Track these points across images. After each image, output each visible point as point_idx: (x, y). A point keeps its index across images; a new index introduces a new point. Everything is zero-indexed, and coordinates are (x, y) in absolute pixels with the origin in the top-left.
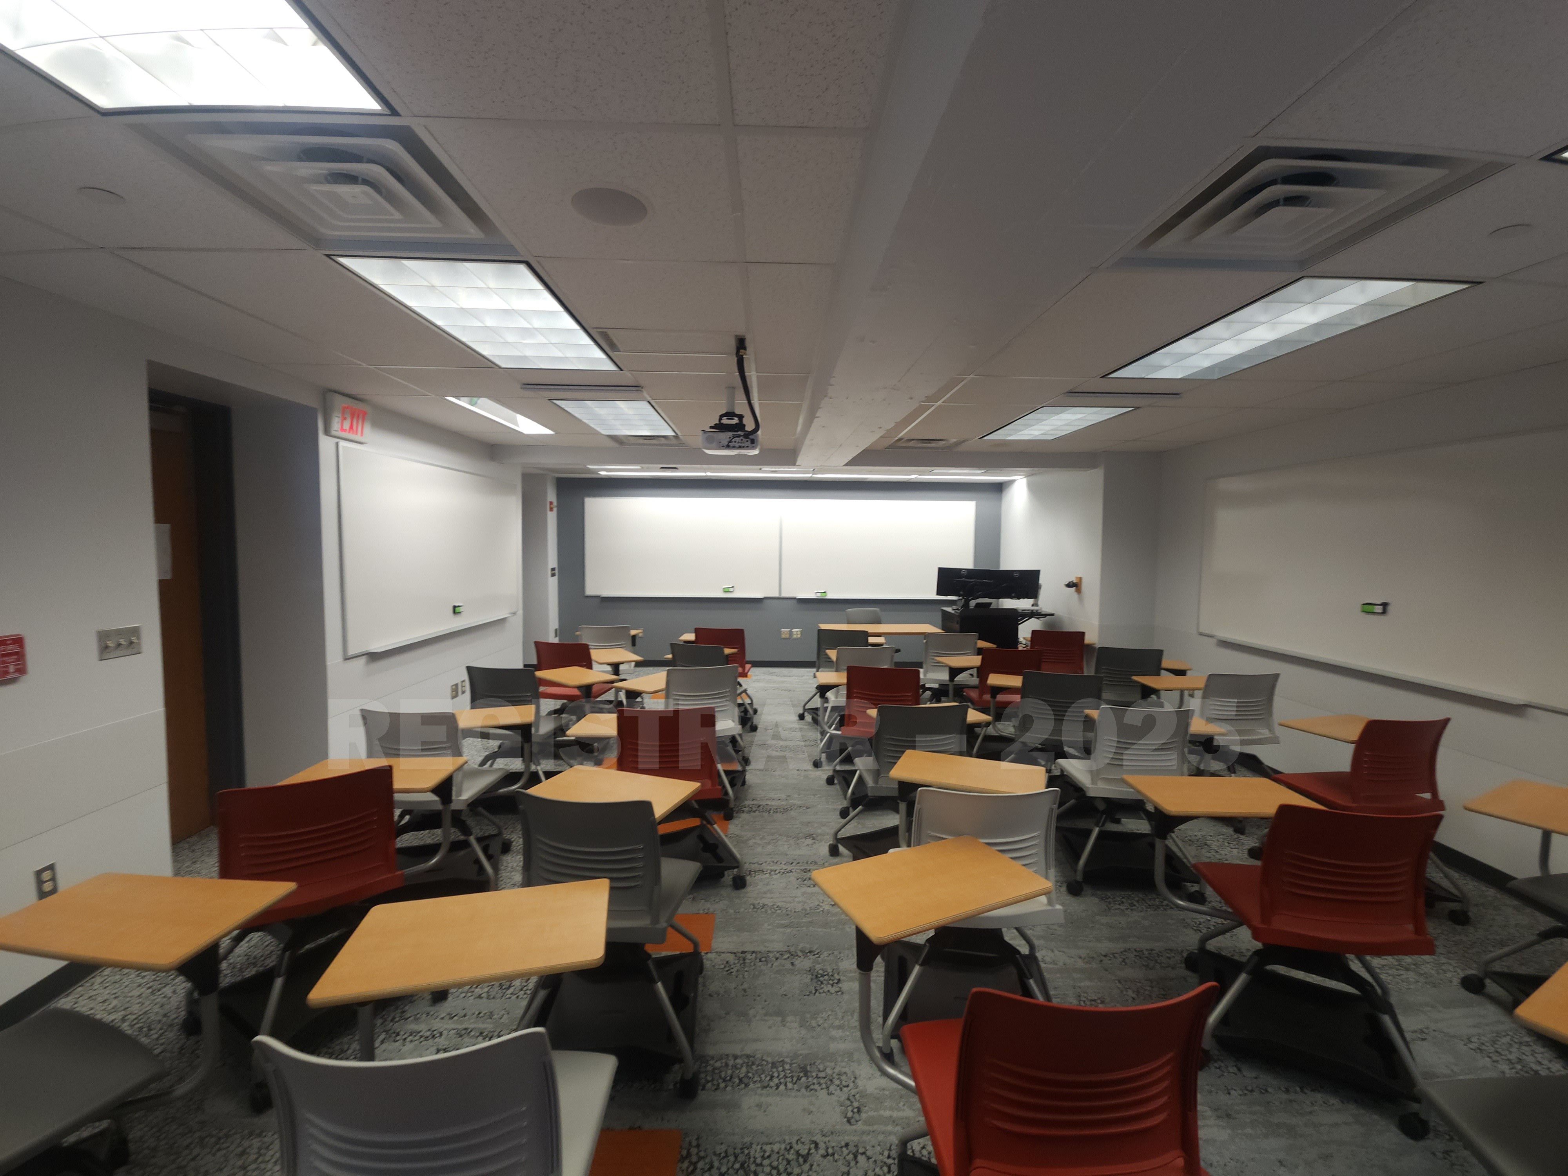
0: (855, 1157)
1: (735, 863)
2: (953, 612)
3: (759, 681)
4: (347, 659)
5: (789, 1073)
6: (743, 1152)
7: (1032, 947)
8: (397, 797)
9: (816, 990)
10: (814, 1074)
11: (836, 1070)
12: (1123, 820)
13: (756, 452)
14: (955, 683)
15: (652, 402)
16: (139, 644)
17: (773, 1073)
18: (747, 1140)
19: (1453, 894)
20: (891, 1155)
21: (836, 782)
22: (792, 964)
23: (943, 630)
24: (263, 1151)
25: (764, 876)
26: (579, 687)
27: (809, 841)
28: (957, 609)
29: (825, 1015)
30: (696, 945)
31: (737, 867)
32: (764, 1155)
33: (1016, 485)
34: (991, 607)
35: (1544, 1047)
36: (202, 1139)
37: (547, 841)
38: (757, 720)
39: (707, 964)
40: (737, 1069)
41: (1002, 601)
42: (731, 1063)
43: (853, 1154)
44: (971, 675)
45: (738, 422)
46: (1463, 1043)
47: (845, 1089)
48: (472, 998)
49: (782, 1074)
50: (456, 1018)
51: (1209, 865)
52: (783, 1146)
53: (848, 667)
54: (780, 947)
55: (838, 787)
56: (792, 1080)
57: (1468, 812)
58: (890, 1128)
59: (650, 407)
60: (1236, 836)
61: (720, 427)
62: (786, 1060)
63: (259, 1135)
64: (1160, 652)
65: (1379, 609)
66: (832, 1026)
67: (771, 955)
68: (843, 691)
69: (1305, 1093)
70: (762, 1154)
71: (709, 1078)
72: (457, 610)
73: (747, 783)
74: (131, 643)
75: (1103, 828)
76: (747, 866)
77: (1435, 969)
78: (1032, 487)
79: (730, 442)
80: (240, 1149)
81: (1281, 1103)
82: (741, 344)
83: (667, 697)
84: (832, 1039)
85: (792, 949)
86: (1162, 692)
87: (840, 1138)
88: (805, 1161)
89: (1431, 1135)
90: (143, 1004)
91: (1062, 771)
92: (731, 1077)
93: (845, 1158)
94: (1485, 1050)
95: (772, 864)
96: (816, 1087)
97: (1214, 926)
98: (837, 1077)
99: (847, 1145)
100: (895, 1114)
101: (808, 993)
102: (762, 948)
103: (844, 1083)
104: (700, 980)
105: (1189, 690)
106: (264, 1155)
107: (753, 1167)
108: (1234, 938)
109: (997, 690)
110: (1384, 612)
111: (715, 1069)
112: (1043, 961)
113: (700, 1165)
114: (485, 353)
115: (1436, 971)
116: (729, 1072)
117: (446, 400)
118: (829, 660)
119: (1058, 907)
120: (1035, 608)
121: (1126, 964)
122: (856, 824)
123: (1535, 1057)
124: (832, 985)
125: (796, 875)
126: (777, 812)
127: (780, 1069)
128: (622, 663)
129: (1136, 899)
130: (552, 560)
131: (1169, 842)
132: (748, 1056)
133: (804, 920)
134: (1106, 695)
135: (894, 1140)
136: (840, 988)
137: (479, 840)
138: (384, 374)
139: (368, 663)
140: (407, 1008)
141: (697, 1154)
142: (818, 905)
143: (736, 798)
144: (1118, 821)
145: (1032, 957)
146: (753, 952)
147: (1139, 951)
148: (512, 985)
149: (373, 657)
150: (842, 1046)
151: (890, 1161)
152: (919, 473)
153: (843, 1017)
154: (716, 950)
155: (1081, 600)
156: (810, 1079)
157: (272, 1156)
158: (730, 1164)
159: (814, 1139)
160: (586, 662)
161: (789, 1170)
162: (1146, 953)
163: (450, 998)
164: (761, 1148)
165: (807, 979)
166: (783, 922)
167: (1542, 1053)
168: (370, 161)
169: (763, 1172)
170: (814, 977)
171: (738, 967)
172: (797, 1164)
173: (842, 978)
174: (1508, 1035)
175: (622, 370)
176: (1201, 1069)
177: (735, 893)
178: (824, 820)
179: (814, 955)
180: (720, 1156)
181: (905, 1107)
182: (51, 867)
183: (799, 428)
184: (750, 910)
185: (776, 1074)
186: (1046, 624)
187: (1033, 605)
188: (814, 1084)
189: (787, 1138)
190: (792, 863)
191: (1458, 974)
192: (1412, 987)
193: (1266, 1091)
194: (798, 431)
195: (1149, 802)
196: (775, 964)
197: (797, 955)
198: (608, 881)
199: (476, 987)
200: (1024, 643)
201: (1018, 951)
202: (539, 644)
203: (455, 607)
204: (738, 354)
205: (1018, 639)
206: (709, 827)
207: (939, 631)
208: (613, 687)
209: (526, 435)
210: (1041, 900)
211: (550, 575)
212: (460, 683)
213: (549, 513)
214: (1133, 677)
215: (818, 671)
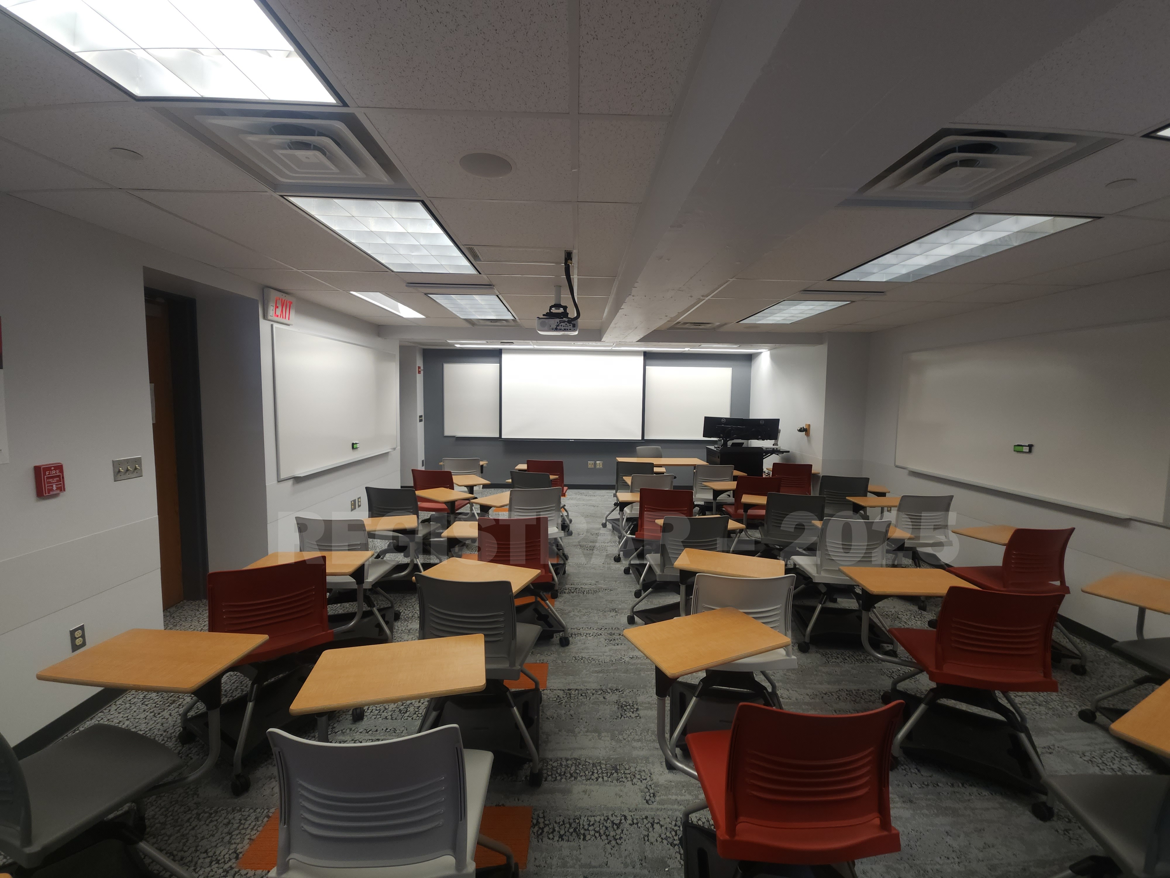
0: (652, 825)
1: (562, 628)
2: (715, 449)
3: (572, 499)
4: (279, 481)
5: (605, 771)
6: (575, 822)
7: (774, 687)
8: (329, 579)
9: (622, 716)
10: (622, 771)
11: (638, 769)
12: (838, 599)
13: (576, 333)
14: (717, 501)
15: (500, 296)
16: (141, 469)
17: (594, 770)
18: (577, 813)
19: (1076, 654)
20: (677, 824)
21: (631, 572)
22: (604, 698)
23: (707, 462)
24: (243, 822)
25: (582, 638)
26: (446, 503)
27: (613, 614)
28: (719, 448)
29: (628, 732)
30: (537, 684)
31: (563, 631)
32: (589, 824)
33: (762, 355)
34: (743, 446)
35: (1138, 761)
36: (198, 815)
37: (436, 609)
38: (572, 527)
39: (544, 697)
40: (568, 767)
41: (751, 441)
42: (564, 763)
43: (651, 823)
44: (729, 496)
45: (563, 311)
46: (1079, 756)
47: (644, 781)
49: (600, 771)
50: (370, 732)
51: (900, 630)
52: (602, 818)
53: (641, 489)
54: (595, 686)
55: (633, 575)
56: (607, 775)
57: (1084, 593)
58: (676, 807)
59: (498, 299)
60: (920, 612)
61: (550, 315)
62: (602, 761)
63: (240, 810)
64: (867, 480)
65: (1027, 449)
66: (633, 739)
67: (589, 692)
68: (637, 507)
69: (966, 788)
70: (588, 823)
71: (550, 773)
72: (355, 446)
73: (566, 572)
74: (136, 469)
75: (824, 606)
76: (570, 631)
77: (1060, 705)
78: (773, 358)
79: (558, 326)
80: (226, 821)
81: (948, 794)
82: (569, 256)
83: (510, 510)
84: (634, 748)
85: (604, 688)
86: (868, 508)
87: (642, 813)
88: (618, 828)
89: (1055, 818)
90: (148, 724)
91: (795, 565)
92: (565, 773)
93: (645, 826)
94: (1095, 762)
95: (587, 629)
96: (624, 779)
97: (903, 674)
98: (638, 773)
99: (646, 818)
100: (679, 798)
101: (616, 718)
102: (582, 687)
103: (643, 777)
104: (541, 708)
105: (888, 507)
106: (244, 824)
107: (582, 831)
108: (917, 682)
109: (748, 506)
110: (1030, 451)
111: (553, 767)
112: (782, 697)
113: (546, 829)
114: (383, 262)
115: (1061, 706)
116: (563, 770)
117: (350, 293)
118: (625, 484)
119: (794, 657)
120: (774, 447)
121: (840, 699)
122: (646, 602)
123: (1132, 768)
124: (633, 713)
125: (605, 637)
126: (589, 593)
127: (598, 768)
128: (475, 485)
129: (848, 655)
130: (420, 410)
131: (872, 616)
132: (576, 759)
133: (612, 668)
134: (827, 510)
135: (680, 815)
136: (638, 714)
137: (379, 610)
138: (308, 275)
139: (294, 484)
140: (335, 725)
141: (544, 822)
142: (621, 658)
143: (560, 583)
144: (835, 601)
145: (774, 694)
146: (576, 690)
147: (850, 691)
148: (408, 710)
149: (298, 480)
150: (642, 753)
151: (676, 828)
152: (691, 347)
153: (641, 734)
154: (551, 688)
155: (809, 441)
156: (619, 774)
157: (250, 824)
158: (566, 829)
159: (624, 813)
160: (450, 485)
161: (607, 833)
162: (854, 692)
163: (365, 719)
164: (588, 819)
165: (615, 708)
166: (596, 669)
167: (1137, 765)
168: (320, 134)
169: (589, 834)
170: (620, 707)
171: (566, 699)
172: (613, 829)
173: (639, 707)
174: (1112, 751)
175: (480, 274)
176: (891, 770)
177: (561, 649)
178: (623, 599)
179: (620, 692)
180: (559, 824)
181: (686, 793)
182: (82, 628)
183: (606, 315)
184: (573, 661)
185: (596, 771)
186: (783, 458)
187: (773, 445)
188: (622, 778)
189: (605, 812)
190: (601, 629)
191: (1077, 709)
192: (1043, 717)
193: (938, 785)
194: (604, 316)
195: (858, 586)
196: (592, 698)
197: (607, 692)
198: (483, 635)
199: (383, 712)
200: (767, 472)
201: (765, 688)
202: (413, 470)
203: (353, 444)
204: (566, 263)
205: (763, 469)
206: (542, 602)
207: (705, 463)
208: (469, 503)
209: (404, 318)
210: (782, 651)
211: (418, 420)
212: (358, 499)
213: (418, 375)
214: (847, 498)
215: (616, 492)
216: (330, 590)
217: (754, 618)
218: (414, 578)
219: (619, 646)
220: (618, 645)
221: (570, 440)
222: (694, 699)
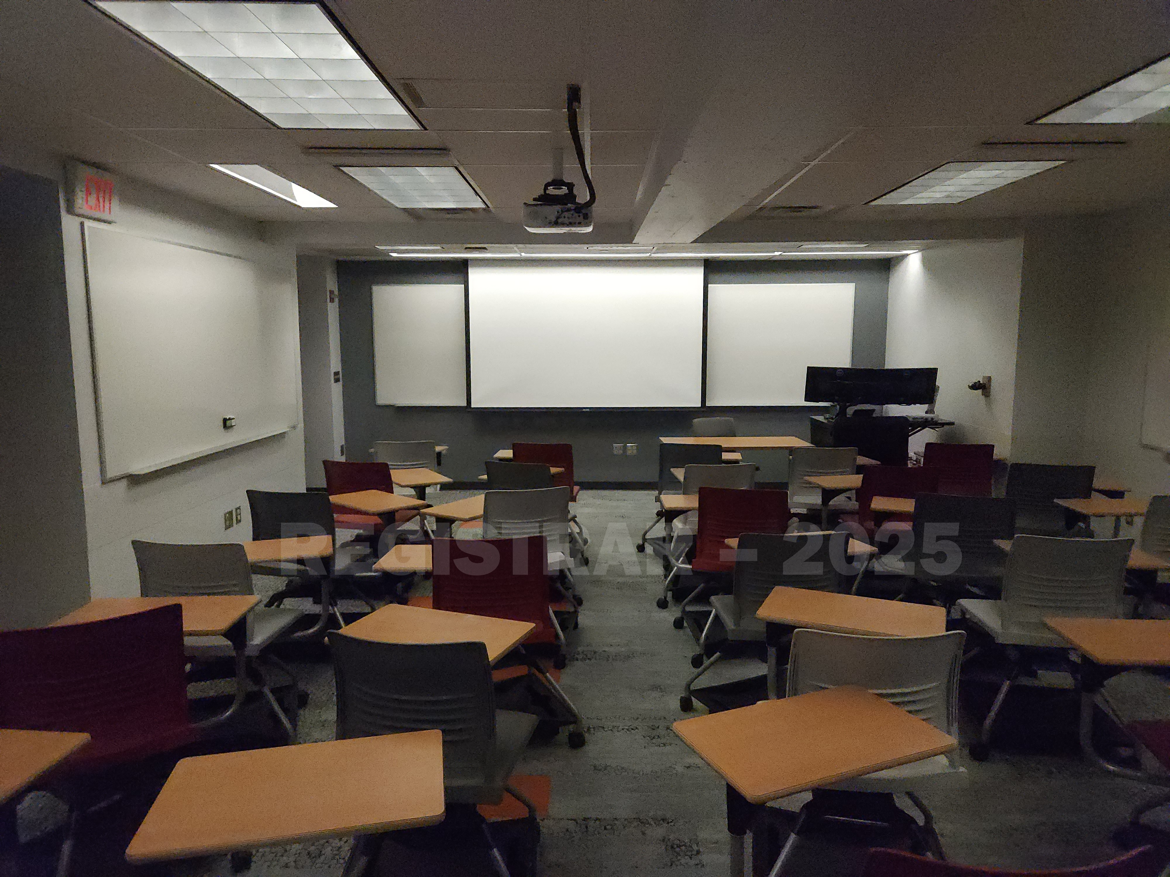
1: (573, 718)
2: (826, 421)
3: (585, 505)
4: (105, 482)
7: (928, 817)
8: (188, 641)
9: (672, 862)
12: (1039, 672)
13: (590, 229)
14: (829, 507)
15: (461, 169)
21: (685, 624)
22: (644, 834)
23: (812, 443)
25: (605, 734)
26: (380, 515)
27: (655, 694)
28: (832, 418)
30: (531, 809)
31: (575, 722)
33: (909, 260)
34: (874, 415)
37: (363, 689)
38: (588, 551)
39: (544, 830)
44: (849, 498)
45: (567, 192)
48: (278, 868)
51: (1146, 723)
53: (701, 488)
54: (627, 813)
55: (688, 631)
59: (457, 173)
61: (545, 199)
64: (1091, 470)
67: (618, 823)
68: (694, 518)
72: (228, 423)
73: (580, 626)
75: (1015, 683)
76: (585, 723)
78: (926, 263)
79: (558, 218)
82: (574, 94)
85: (641, 816)
86: (1092, 519)
91: (964, 614)
95: (614, 719)
97: (1151, 797)
101: (662, 866)
102: (606, 815)
104: (538, 849)
105: (1127, 515)
109: (883, 517)
112: (942, 835)
114: (261, 111)
117: (212, 169)
118: (674, 480)
119: (962, 769)
120: (928, 415)
121: (1042, 840)
122: (714, 673)
124: (691, 857)
125: (643, 733)
126: (616, 660)
128: (429, 486)
130: (335, 364)
131: (1098, 699)
133: (655, 783)
134: (1020, 522)
136: (699, 860)
137: (272, 691)
138: (140, 138)
139: (129, 487)
142: (670, 767)
143: (569, 644)
144: (1034, 675)
145: (928, 830)
146: (597, 819)
147: (1058, 825)
149: (136, 479)
152: (785, 249)
154: (554, 816)
155: (989, 404)
160: (387, 486)
162: (1066, 827)
165: (661, 850)
166: (630, 785)
170: (669, 847)
171: (579, 834)
173: (701, 849)
175: (426, 129)
177: (571, 753)
178: (672, 669)
179: (668, 823)
183: (639, 195)
184: (591, 772)
186: (943, 435)
187: (926, 413)
190: (638, 718)
194: (637, 199)
195: (1074, 649)
196: (622, 833)
197: (648, 823)
198: (441, 732)
199: (282, 856)
200: (915, 458)
201: (913, 821)
202: (325, 462)
203: (225, 420)
204: (570, 108)
205: (908, 453)
206: (540, 676)
207: (807, 444)
208: (418, 514)
209: (303, 209)
210: (943, 760)
211: (333, 380)
212: (236, 509)
213: (329, 304)
214: (1055, 500)
215: (660, 494)
216: (191, 659)
217: (893, 703)
218: (326, 638)
219: (668, 747)
220: (664, 745)
221: (584, 410)
222: (793, 836)
